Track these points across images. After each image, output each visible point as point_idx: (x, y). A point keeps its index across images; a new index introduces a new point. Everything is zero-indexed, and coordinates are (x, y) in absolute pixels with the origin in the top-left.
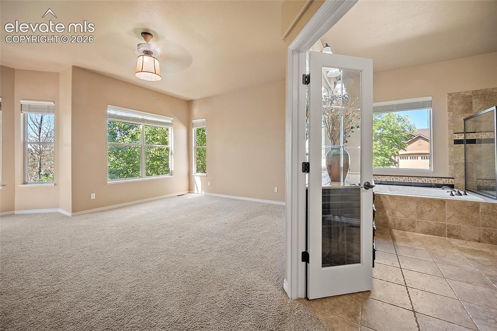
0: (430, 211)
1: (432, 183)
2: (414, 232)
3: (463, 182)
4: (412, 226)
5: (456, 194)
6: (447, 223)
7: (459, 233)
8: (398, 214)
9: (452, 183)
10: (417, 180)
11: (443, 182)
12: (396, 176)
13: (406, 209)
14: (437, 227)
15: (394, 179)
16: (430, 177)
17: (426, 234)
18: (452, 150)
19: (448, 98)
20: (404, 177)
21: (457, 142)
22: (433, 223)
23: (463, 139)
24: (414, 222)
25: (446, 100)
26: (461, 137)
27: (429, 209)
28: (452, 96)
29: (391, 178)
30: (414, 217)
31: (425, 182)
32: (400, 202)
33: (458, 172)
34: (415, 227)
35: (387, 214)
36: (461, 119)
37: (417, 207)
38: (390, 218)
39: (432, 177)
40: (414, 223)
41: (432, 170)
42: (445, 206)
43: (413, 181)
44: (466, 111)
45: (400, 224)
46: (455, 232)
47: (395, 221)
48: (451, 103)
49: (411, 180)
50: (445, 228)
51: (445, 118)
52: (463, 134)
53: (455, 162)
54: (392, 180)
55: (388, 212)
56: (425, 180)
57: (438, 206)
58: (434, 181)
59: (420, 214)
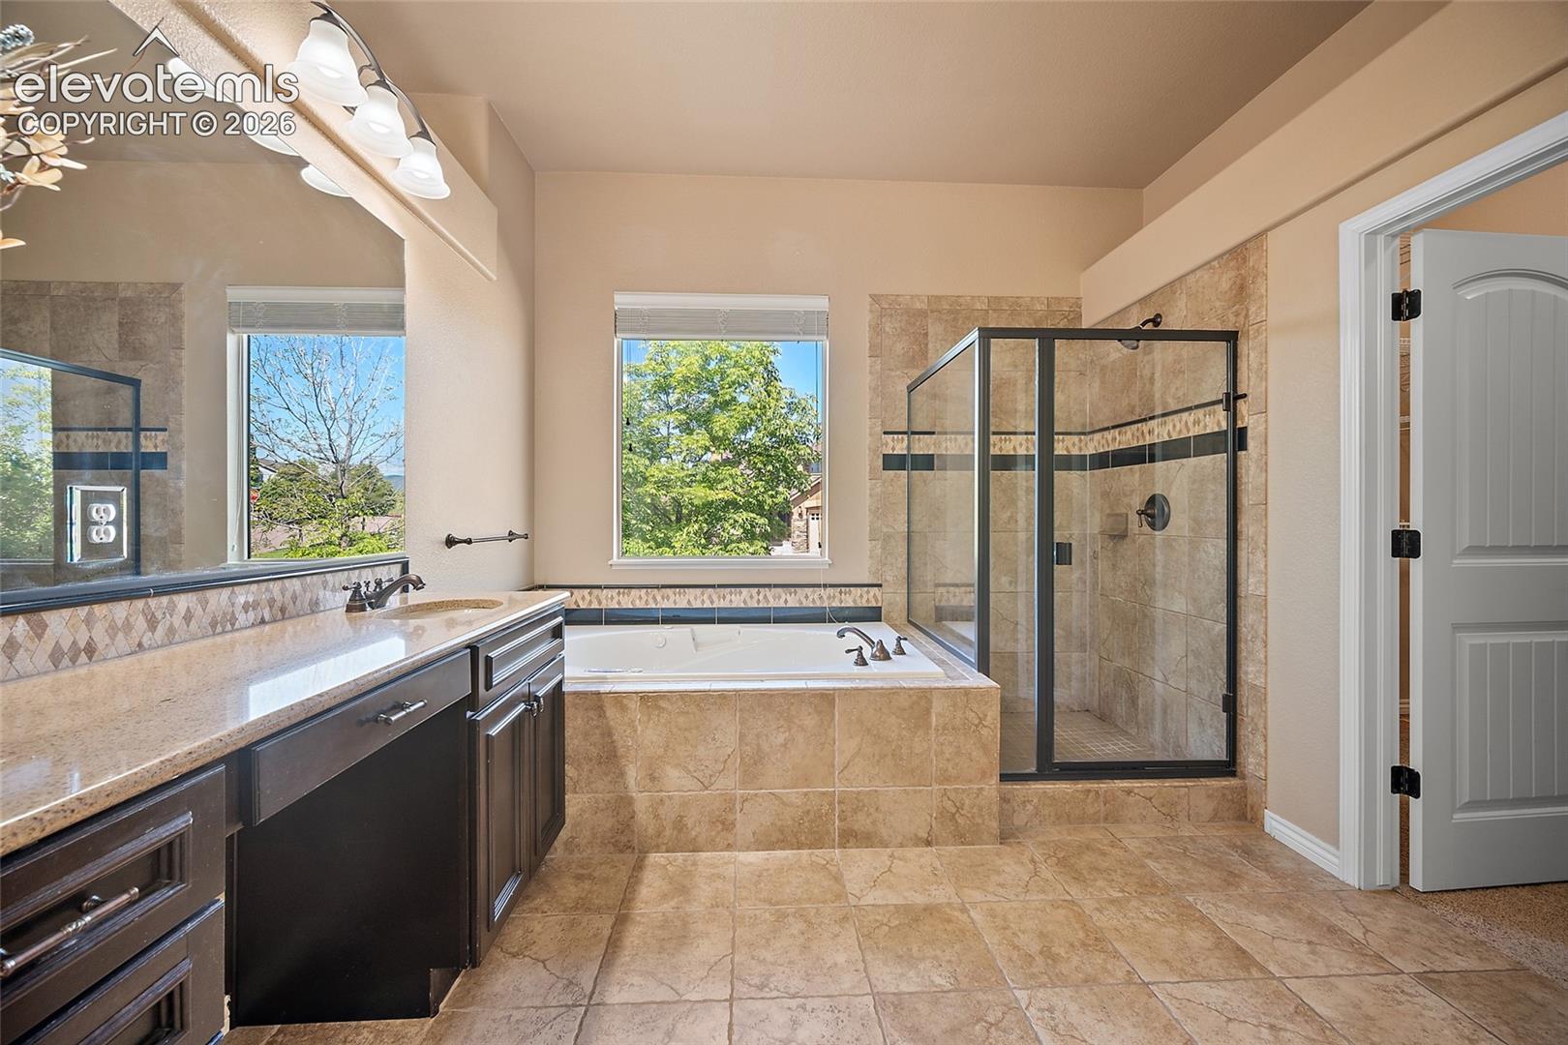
0: (785, 745)
1: (826, 605)
2: (729, 847)
3: (901, 599)
4: (723, 828)
5: (874, 657)
6: (839, 788)
7: (874, 823)
8: (675, 779)
9: (877, 601)
10: (783, 597)
11: (855, 601)
12: (720, 586)
13: (701, 751)
14: (808, 812)
15: (715, 598)
16: (819, 586)
17: (771, 847)
18: (878, 490)
19: (871, 311)
20: (745, 591)
21: (892, 462)
22: (793, 795)
23: (905, 452)
24: (730, 803)
25: (864, 318)
26: (900, 449)
27: (781, 739)
28: (884, 306)
29: (705, 597)
30: (728, 783)
31: (805, 604)
32: (681, 720)
33: (892, 564)
34: (733, 824)
35: (631, 783)
36: (902, 388)
37: (742, 736)
38: (642, 801)
39: (825, 586)
40: (731, 810)
41: (827, 559)
42: (833, 719)
43: (772, 604)
44: (911, 362)
45: (679, 824)
46: (861, 822)
47: (662, 811)
48: (877, 329)
49: (765, 597)
50: (833, 810)
51: (862, 377)
52: (905, 437)
53: (885, 530)
54: (707, 605)
55: (633, 774)
56: (807, 597)
57: (810, 721)
58: (829, 598)
59: (752, 767)
